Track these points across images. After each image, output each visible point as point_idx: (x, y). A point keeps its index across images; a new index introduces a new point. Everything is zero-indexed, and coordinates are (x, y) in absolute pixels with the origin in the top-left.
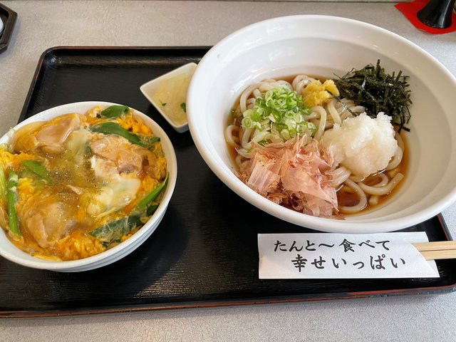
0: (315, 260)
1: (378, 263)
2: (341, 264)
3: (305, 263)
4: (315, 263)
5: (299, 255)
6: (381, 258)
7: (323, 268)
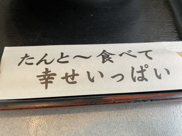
0: (67, 74)
1: (140, 75)
2: (97, 77)
3: (53, 78)
4: (66, 77)
5: (47, 69)
6: (144, 68)
7: (75, 82)
